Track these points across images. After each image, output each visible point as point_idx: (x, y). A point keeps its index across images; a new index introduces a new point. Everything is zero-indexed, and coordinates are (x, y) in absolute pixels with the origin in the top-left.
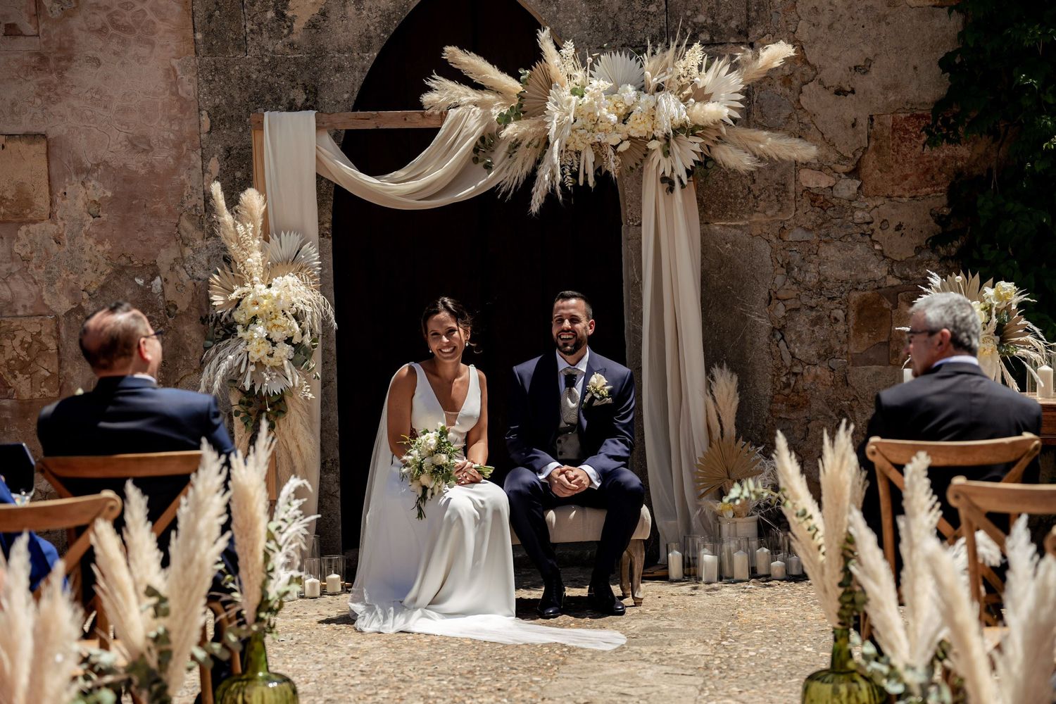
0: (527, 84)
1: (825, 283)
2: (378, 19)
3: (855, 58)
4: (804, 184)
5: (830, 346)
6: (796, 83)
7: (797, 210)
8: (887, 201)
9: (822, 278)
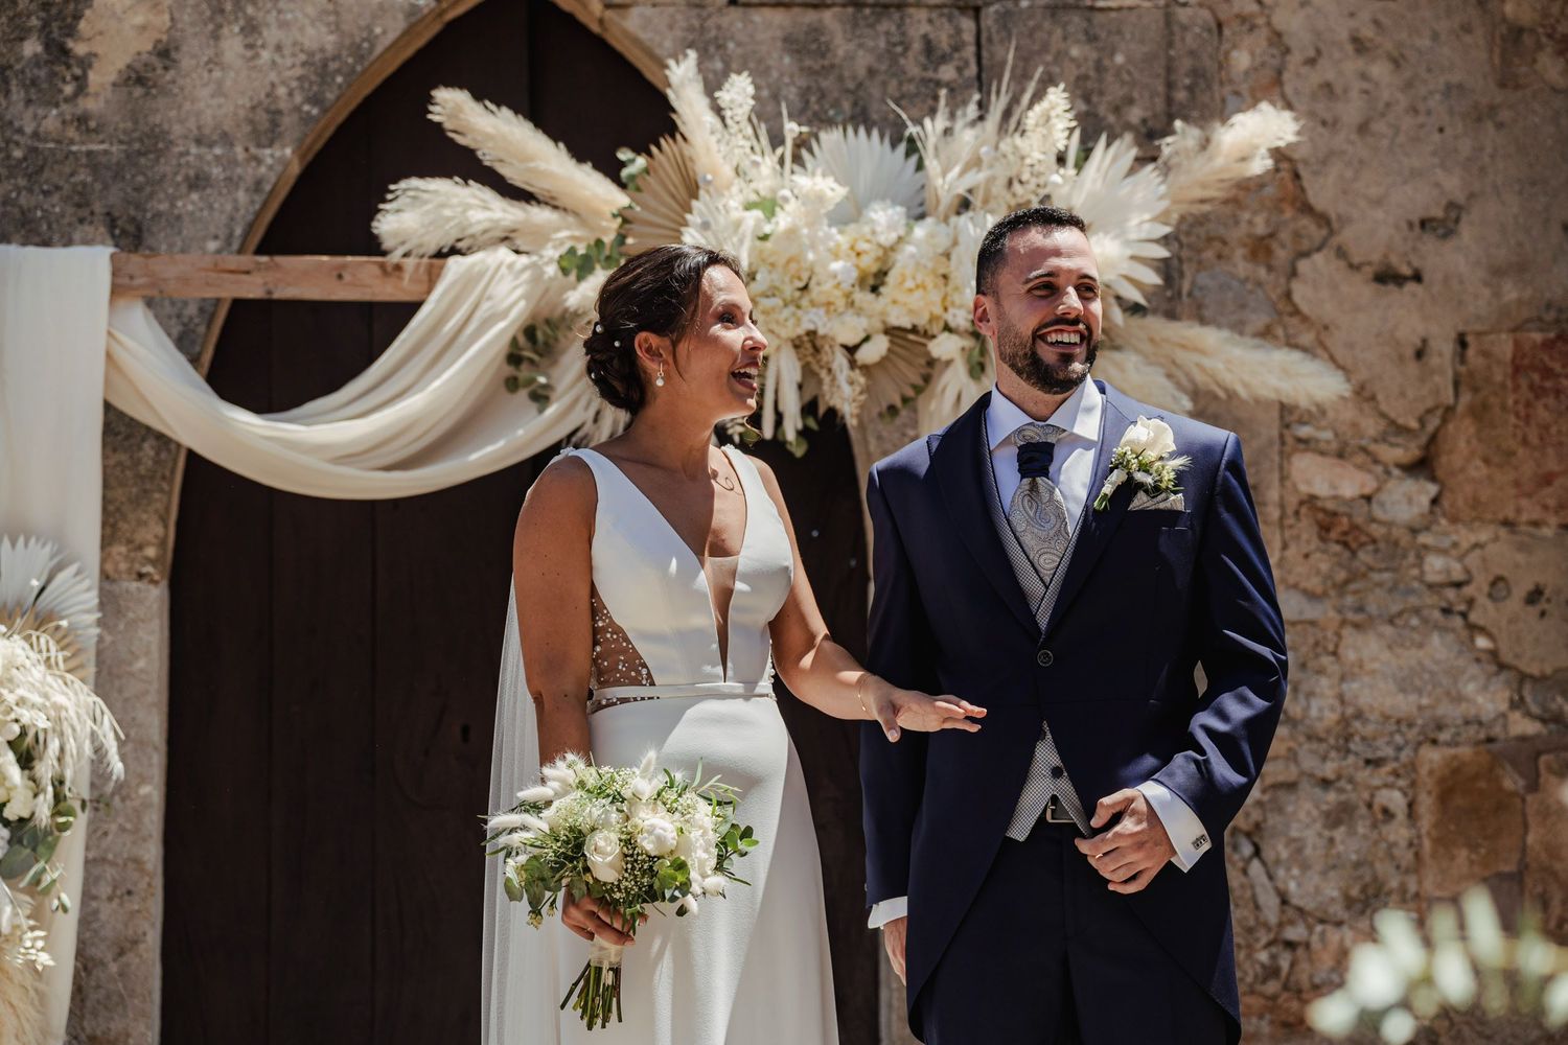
0: (638, 189)
1: (1357, 725)
2: (299, 71)
3: (1421, 199)
4: (1304, 489)
5: (1375, 879)
6: (1282, 255)
7: (1285, 547)
8: (1503, 532)
9: (1350, 711)
